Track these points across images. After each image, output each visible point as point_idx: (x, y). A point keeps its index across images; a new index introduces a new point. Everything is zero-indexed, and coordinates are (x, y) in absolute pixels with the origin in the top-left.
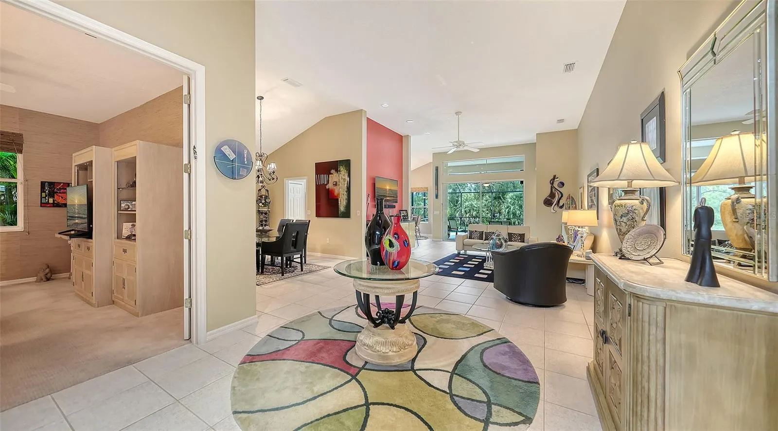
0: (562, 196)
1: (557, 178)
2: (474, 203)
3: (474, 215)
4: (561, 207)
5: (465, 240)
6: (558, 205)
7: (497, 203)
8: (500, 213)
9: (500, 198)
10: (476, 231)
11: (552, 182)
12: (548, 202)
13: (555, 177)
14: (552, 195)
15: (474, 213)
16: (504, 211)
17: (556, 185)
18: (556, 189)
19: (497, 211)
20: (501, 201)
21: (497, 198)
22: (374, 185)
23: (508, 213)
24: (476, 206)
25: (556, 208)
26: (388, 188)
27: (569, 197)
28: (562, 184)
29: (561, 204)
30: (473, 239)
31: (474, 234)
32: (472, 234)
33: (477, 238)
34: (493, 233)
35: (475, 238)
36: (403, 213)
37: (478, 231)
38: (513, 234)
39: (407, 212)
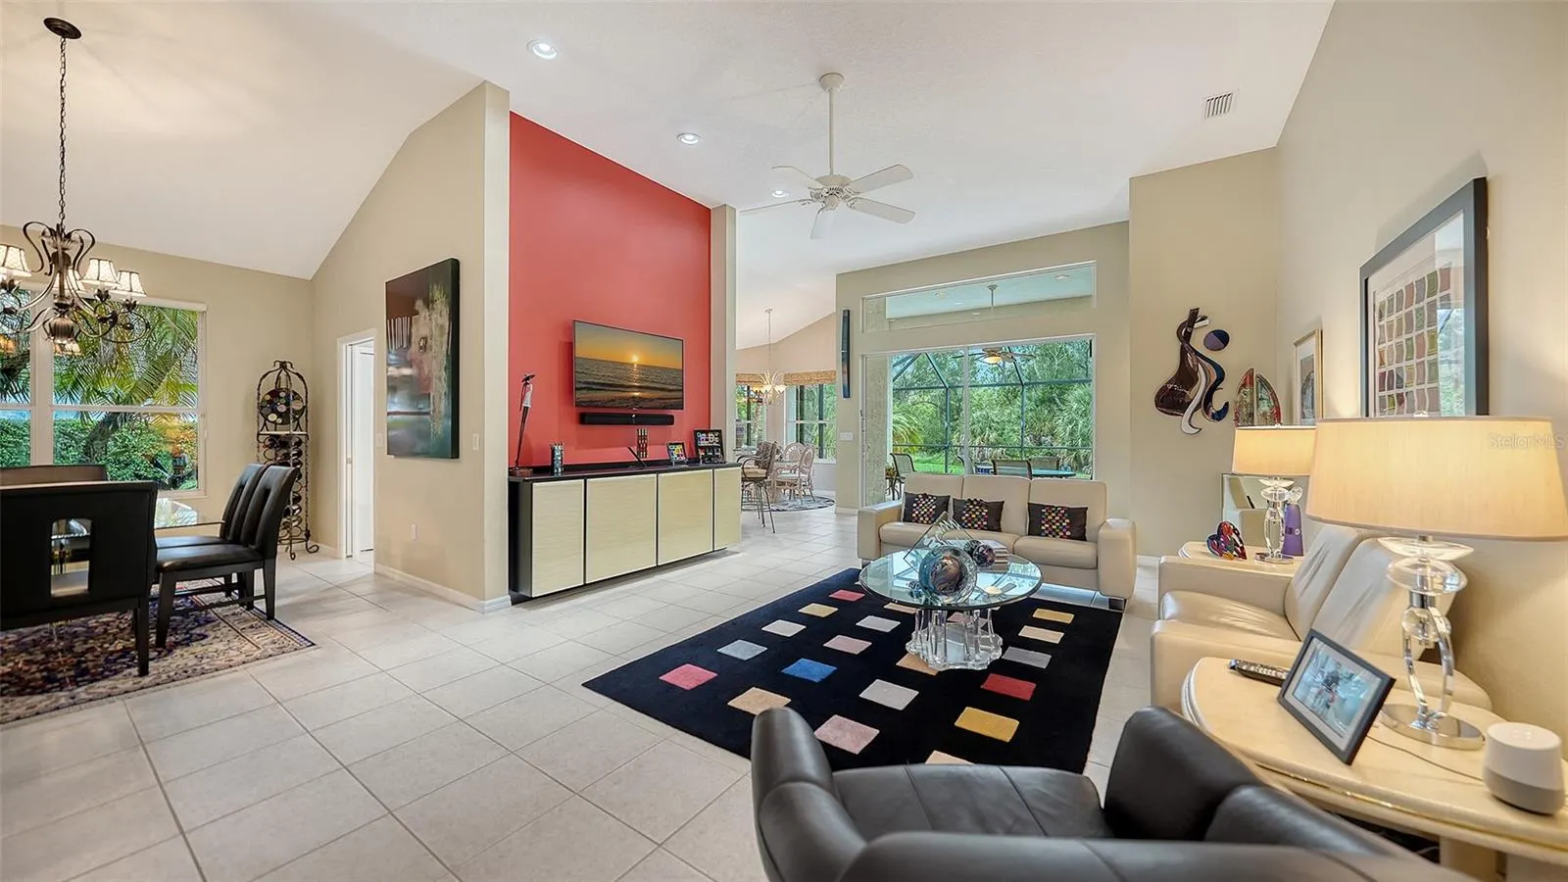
0: (1221, 379)
1: (1202, 319)
2: (994, 414)
3: (992, 439)
4: (1219, 416)
5: (885, 527)
6: (1206, 410)
7: (1046, 413)
8: (1053, 435)
9: (1052, 400)
10: (925, 496)
11: (1185, 334)
12: (1171, 400)
13: (1194, 316)
14: (1185, 376)
15: (993, 436)
16: (1062, 429)
17: (1197, 341)
18: (1197, 353)
19: (1046, 429)
20: (1055, 408)
21: (1047, 401)
22: (570, 347)
23: (1071, 434)
24: (996, 419)
25: (1200, 419)
26: (635, 359)
27: (1249, 380)
28: (1222, 338)
29: (1217, 404)
30: (917, 522)
31: (918, 505)
32: (915, 505)
33: (927, 519)
34: (980, 504)
35: (922, 519)
36: (707, 440)
37: (932, 497)
38: (1044, 507)
39: (720, 437)
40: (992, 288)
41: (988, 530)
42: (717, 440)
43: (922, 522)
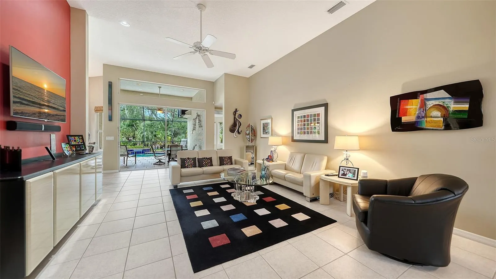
0: (241, 125)
1: (238, 111)
10: (188, 158)
11: (235, 114)
12: (232, 129)
13: (236, 110)
17: (237, 116)
18: (237, 119)
25: (237, 134)
27: (249, 126)
28: (241, 116)
29: (240, 131)
30: (187, 167)
31: (187, 162)
32: (186, 162)
33: (191, 166)
34: (206, 158)
35: (189, 166)
36: (75, 141)
37: (191, 158)
38: (223, 157)
39: (82, 139)
40: (160, 87)
41: (211, 166)
42: (81, 141)
43: (189, 167)
